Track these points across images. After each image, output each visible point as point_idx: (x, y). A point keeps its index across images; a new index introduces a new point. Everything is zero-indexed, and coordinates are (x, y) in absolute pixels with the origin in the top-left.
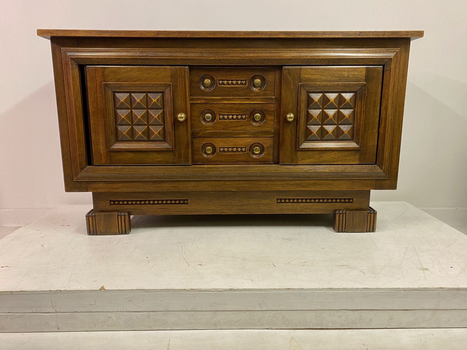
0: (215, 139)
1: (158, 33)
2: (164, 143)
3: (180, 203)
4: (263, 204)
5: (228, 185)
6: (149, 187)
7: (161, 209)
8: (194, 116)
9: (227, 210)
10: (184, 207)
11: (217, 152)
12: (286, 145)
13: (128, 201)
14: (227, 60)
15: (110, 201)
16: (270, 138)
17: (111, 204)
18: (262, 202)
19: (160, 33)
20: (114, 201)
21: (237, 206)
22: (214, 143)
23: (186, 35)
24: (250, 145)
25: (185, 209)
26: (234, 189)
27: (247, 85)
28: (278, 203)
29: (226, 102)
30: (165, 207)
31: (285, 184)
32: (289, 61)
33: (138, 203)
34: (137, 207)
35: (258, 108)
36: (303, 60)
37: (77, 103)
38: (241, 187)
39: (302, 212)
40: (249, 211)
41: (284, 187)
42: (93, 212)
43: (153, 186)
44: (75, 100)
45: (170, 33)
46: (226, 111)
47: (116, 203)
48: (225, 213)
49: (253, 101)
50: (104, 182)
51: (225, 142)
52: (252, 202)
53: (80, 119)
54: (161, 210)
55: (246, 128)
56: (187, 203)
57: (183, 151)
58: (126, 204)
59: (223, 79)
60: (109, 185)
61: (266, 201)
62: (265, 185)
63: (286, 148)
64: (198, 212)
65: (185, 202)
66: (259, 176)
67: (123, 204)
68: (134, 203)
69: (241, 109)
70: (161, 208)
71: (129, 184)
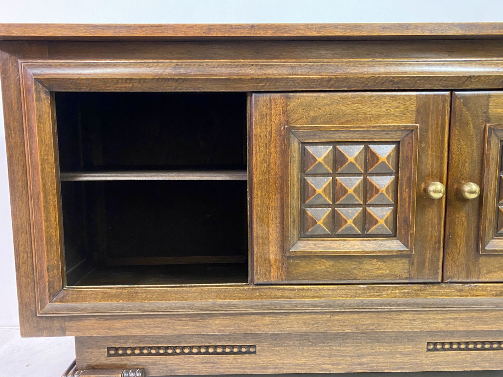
1: (210, 29)
3: (240, 353)
4: (401, 353)
5: (338, 320)
6: (184, 326)
7: (206, 363)
9: (332, 365)
10: (249, 361)
12: (456, 244)
13: (142, 349)
14: (343, 81)
15: (109, 349)
17: (109, 355)
18: (399, 348)
19: (215, 29)
20: (116, 349)
21: (350, 356)
23: (265, 32)
25: (249, 363)
26: (350, 330)
28: (429, 350)
30: (211, 360)
31: (448, 319)
32: (466, 81)
33: (161, 351)
34: (160, 360)
36: (496, 79)
37: (46, 166)
38: (363, 325)
39: (474, 367)
40: (373, 367)
41: (449, 324)
42: (76, 370)
43: (191, 323)
44: (43, 161)
45: (232, 28)
47: (120, 352)
48: (326, 370)
50: (97, 318)
52: (379, 349)
53: (52, 198)
54: (204, 365)
56: (255, 353)
58: (138, 355)
60: (106, 322)
61: (408, 348)
62: (411, 320)
64: (276, 368)
65: (250, 350)
66: (400, 304)
67: (133, 354)
68: (153, 351)
70: (205, 361)
71: (145, 320)
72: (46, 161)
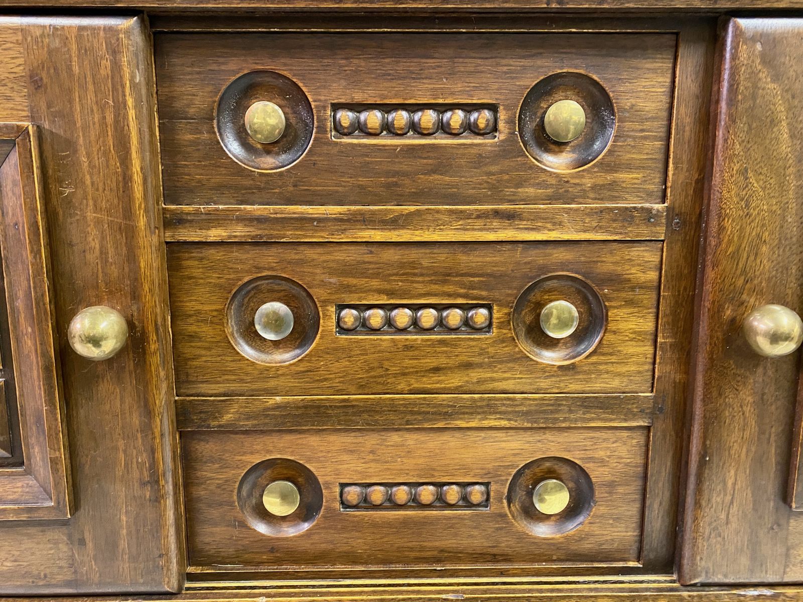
0: (313, 440)
2: (12, 474)
8: (190, 316)
11: (328, 509)
12: (724, 482)
16: (625, 434)
22: (309, 460)
24: (514, 471)
27: (501, 136)
29: (378, 235)
35: (563, 266)
46: (375, 283)
49: (537, 229)
51: (371, 457)
55: (493, 380)
57: (124, 518)
59: (359, 97)
63: (728, 498)
69: (462, 275)
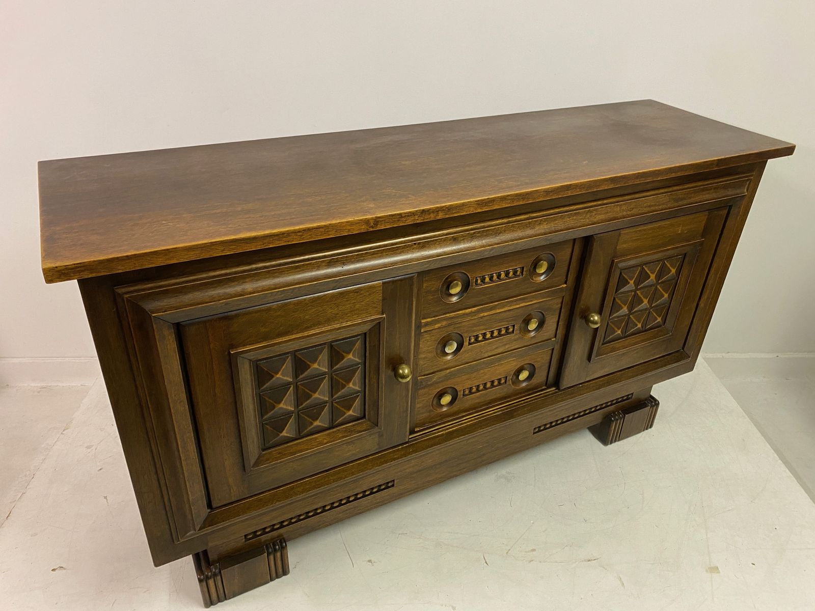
0: (458, 379)
3: (379, 491)
4: (513, 443)
7: (346, 510)
8: (424, 352)
9: (458, 471)
11: (459, 398)
13: (282, 523)
15: (247, 535)
16: (546, 353)
17: (247, 540)
20: (255, 533)
22: (455, 385)
24: (515, 370)
25: (387, 496)
28: (534, 433)
30: (352, 506)
33: (302, 517)
35: (535, 309)
42: (210, 565)
46: (482, 327)
47: (259, 533)
48: (454, 476)
49: (531, 301)
51: (474, 379)
54: (345, 513)
56: (392, 486)
58: (278, 529)
59: (484, 274)
61: (518, 438)
63: (574, 364)
64: (410, 491)
65: (389, 485)
67: (273, 530)
68: (294, 520)
69: (509, 318)
72: (178, 401)
